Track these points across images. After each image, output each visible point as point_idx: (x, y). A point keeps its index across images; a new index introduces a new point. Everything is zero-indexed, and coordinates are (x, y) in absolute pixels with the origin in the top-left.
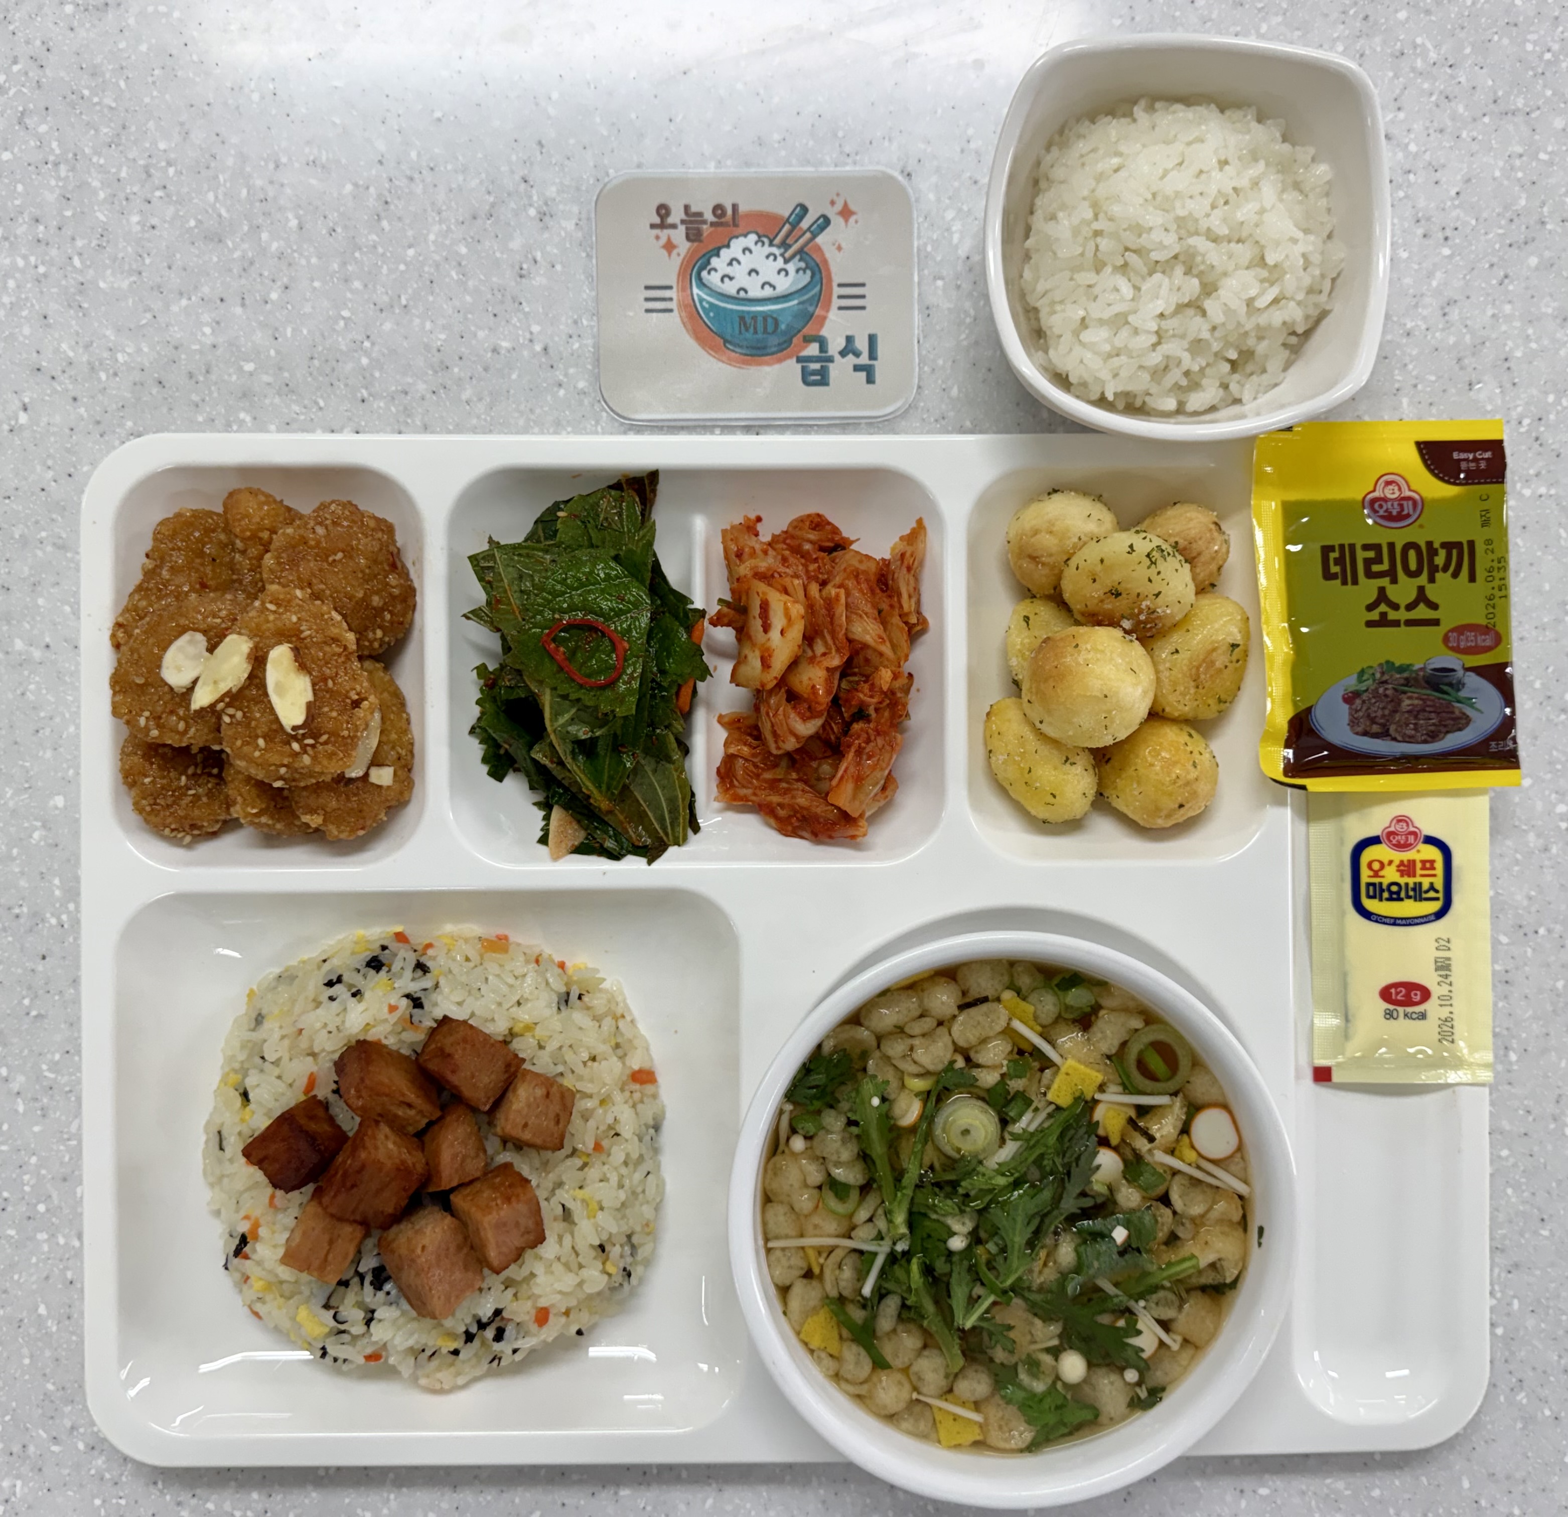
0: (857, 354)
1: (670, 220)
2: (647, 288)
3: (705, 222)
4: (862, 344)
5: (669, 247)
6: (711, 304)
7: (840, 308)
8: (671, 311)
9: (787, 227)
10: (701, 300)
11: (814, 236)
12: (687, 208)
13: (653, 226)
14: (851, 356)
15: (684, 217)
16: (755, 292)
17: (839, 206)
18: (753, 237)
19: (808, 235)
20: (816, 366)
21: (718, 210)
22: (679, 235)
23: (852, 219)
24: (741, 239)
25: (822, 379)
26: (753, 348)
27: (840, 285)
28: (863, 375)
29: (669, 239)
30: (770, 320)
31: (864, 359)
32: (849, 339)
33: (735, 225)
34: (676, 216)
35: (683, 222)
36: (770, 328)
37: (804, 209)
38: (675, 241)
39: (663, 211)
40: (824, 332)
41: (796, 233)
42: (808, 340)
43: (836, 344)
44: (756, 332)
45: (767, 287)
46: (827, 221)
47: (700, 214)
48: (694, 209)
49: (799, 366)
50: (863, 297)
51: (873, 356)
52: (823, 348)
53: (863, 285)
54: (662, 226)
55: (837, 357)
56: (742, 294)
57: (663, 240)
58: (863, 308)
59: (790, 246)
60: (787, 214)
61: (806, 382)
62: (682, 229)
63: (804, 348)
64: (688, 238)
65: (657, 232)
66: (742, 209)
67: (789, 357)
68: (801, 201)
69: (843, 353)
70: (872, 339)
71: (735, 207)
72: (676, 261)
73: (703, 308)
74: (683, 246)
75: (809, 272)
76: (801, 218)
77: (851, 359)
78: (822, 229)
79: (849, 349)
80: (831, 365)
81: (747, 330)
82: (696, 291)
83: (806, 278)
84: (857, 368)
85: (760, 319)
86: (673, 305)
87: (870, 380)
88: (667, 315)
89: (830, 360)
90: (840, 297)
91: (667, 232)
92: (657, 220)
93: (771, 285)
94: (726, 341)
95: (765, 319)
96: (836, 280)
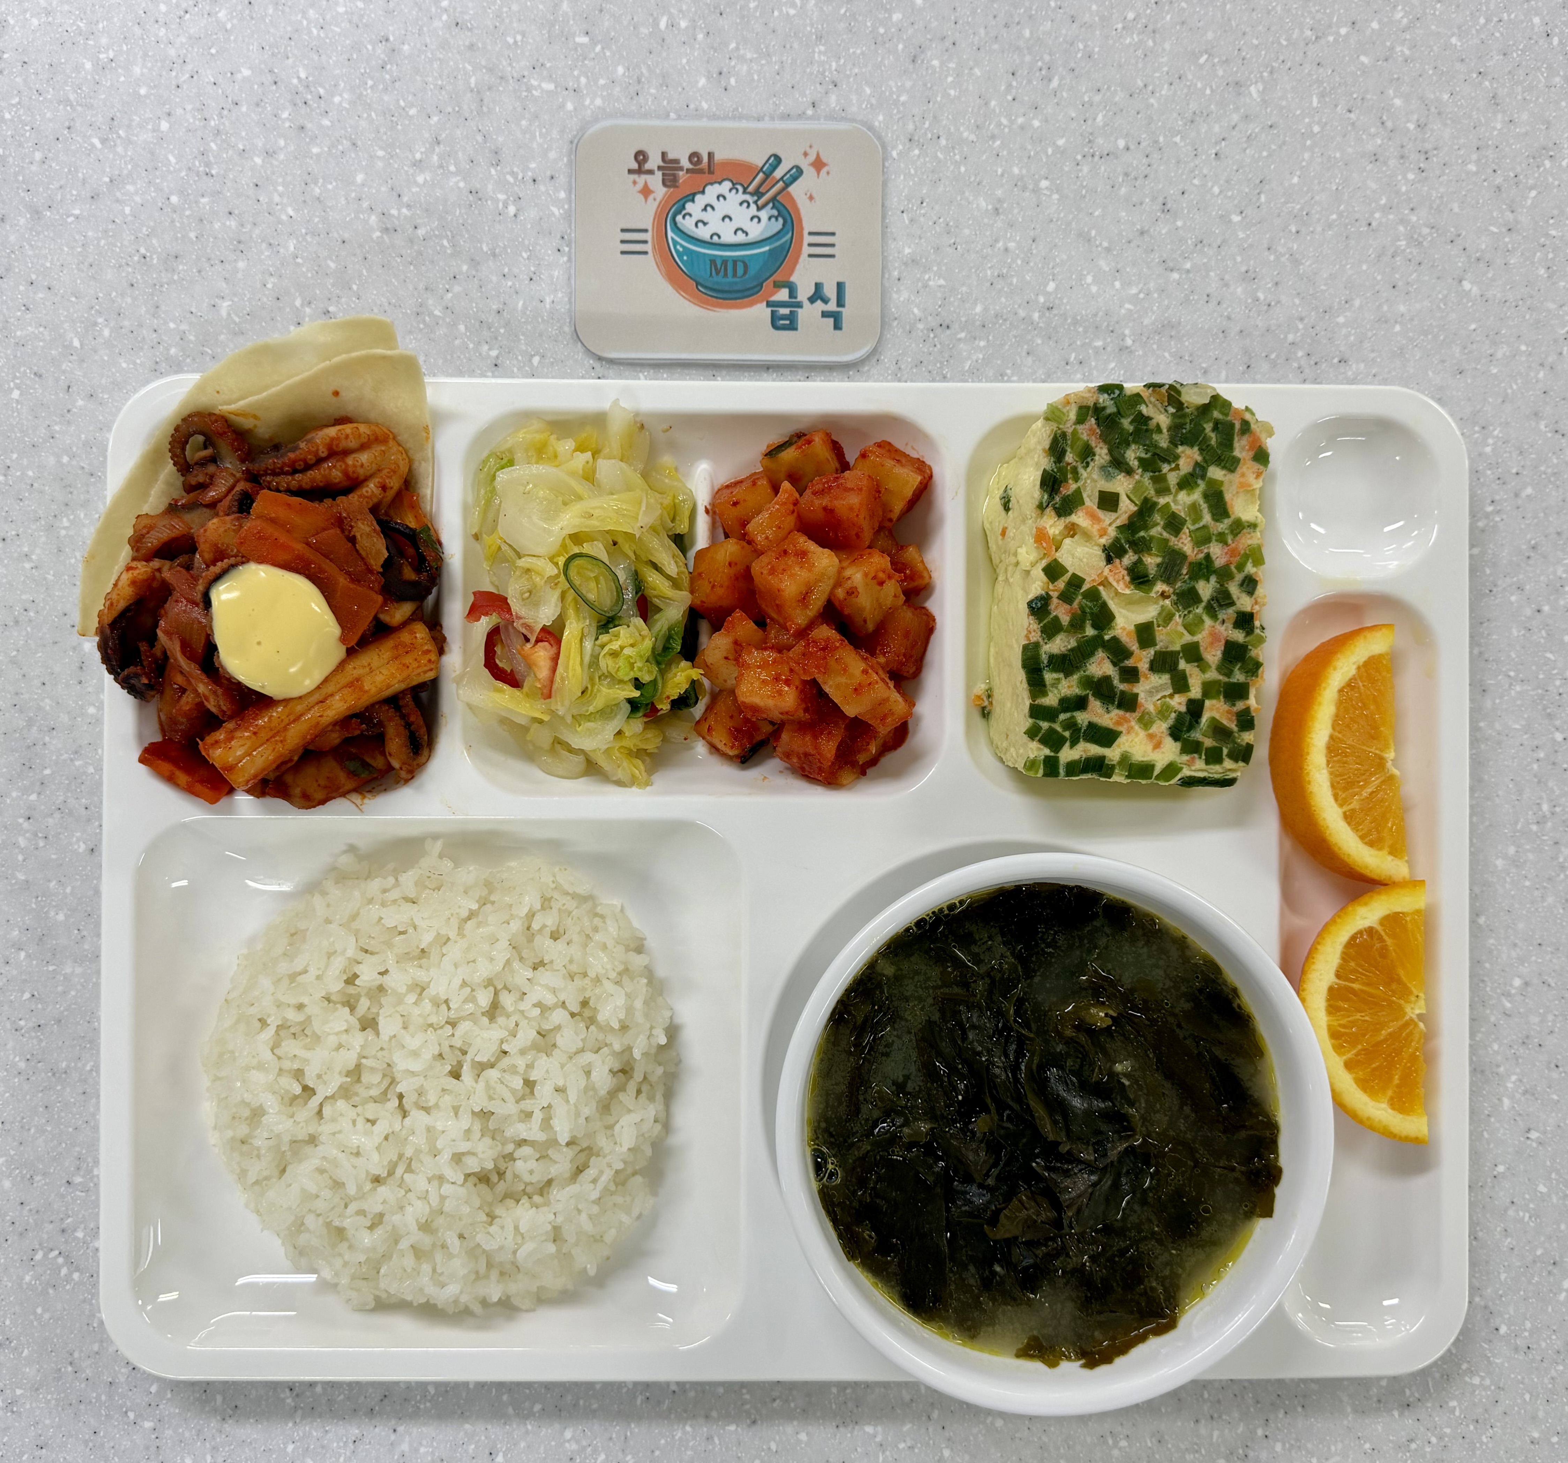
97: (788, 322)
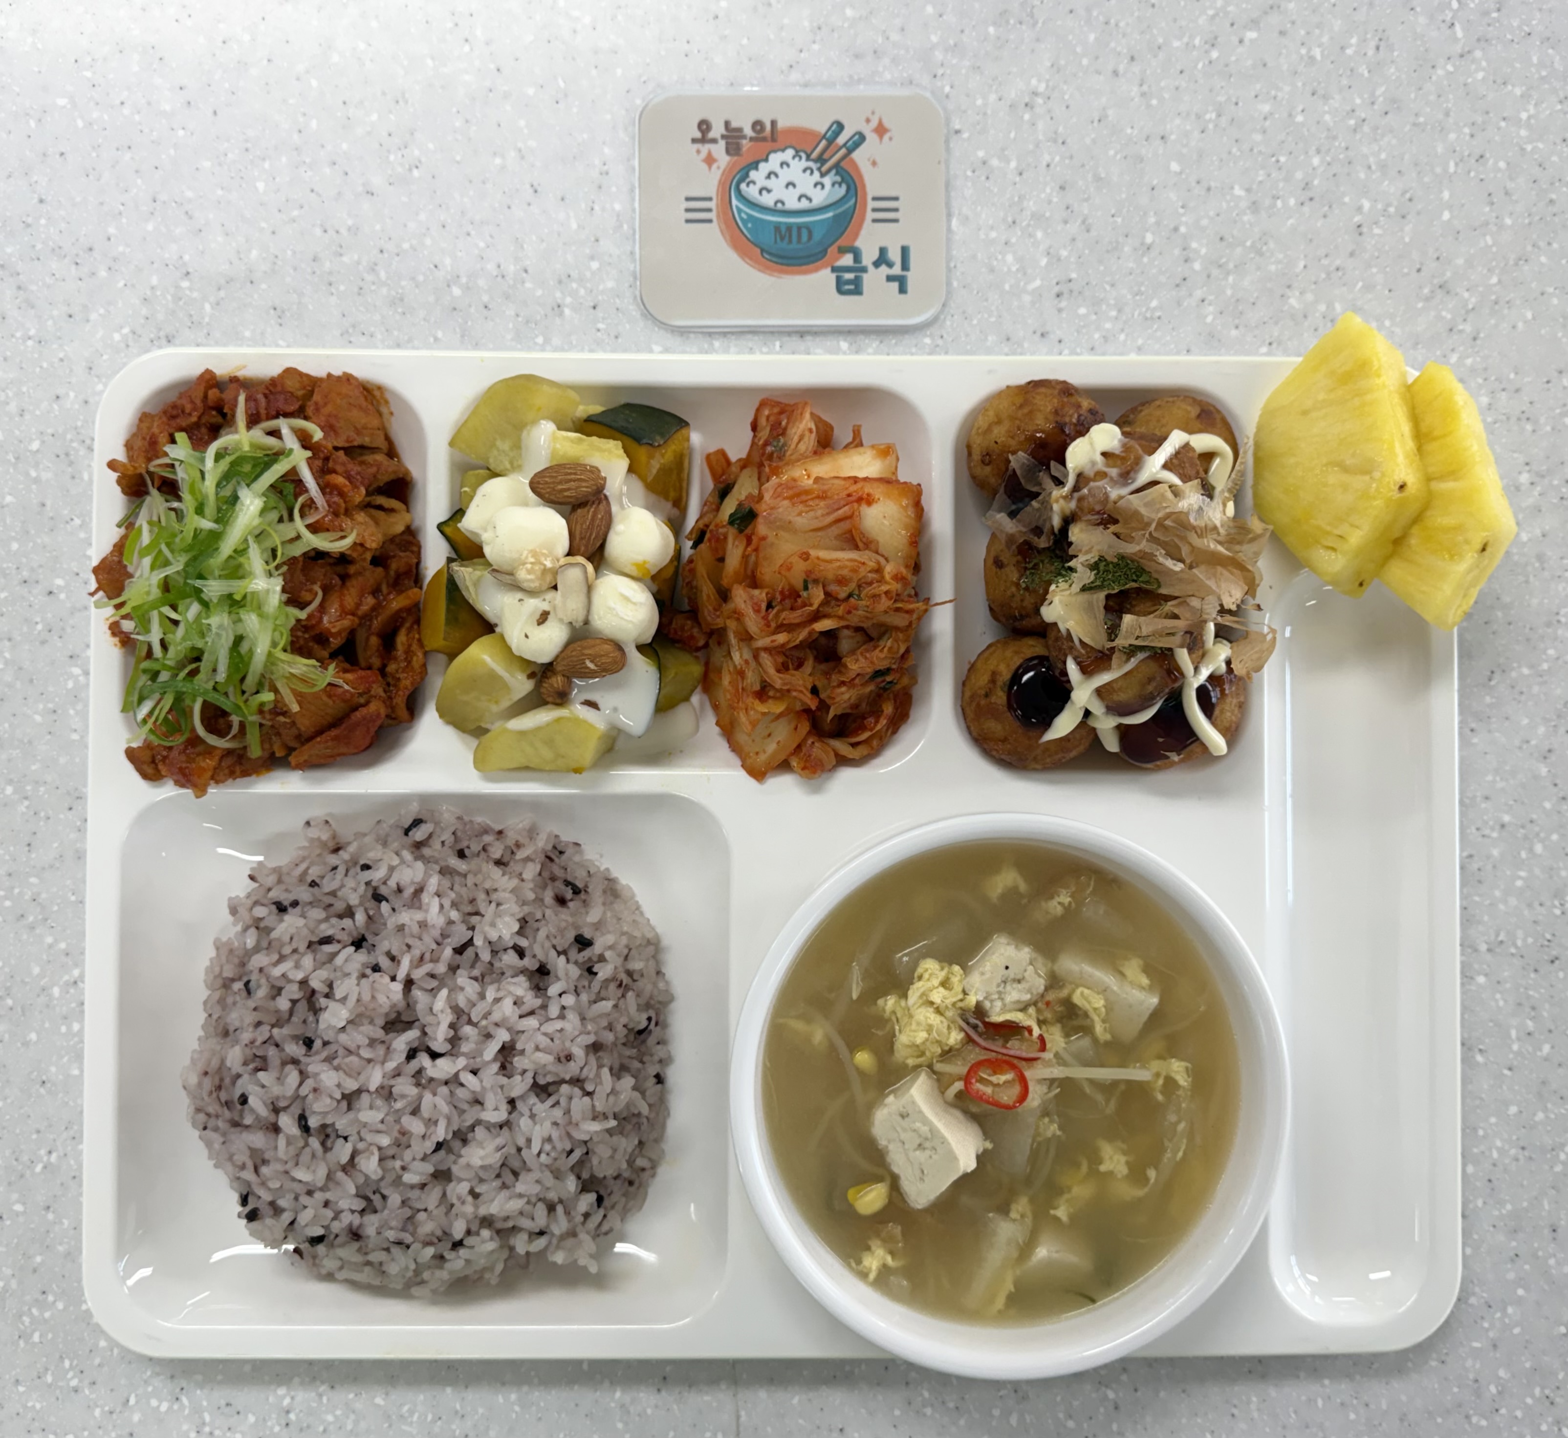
97: (852, 287)
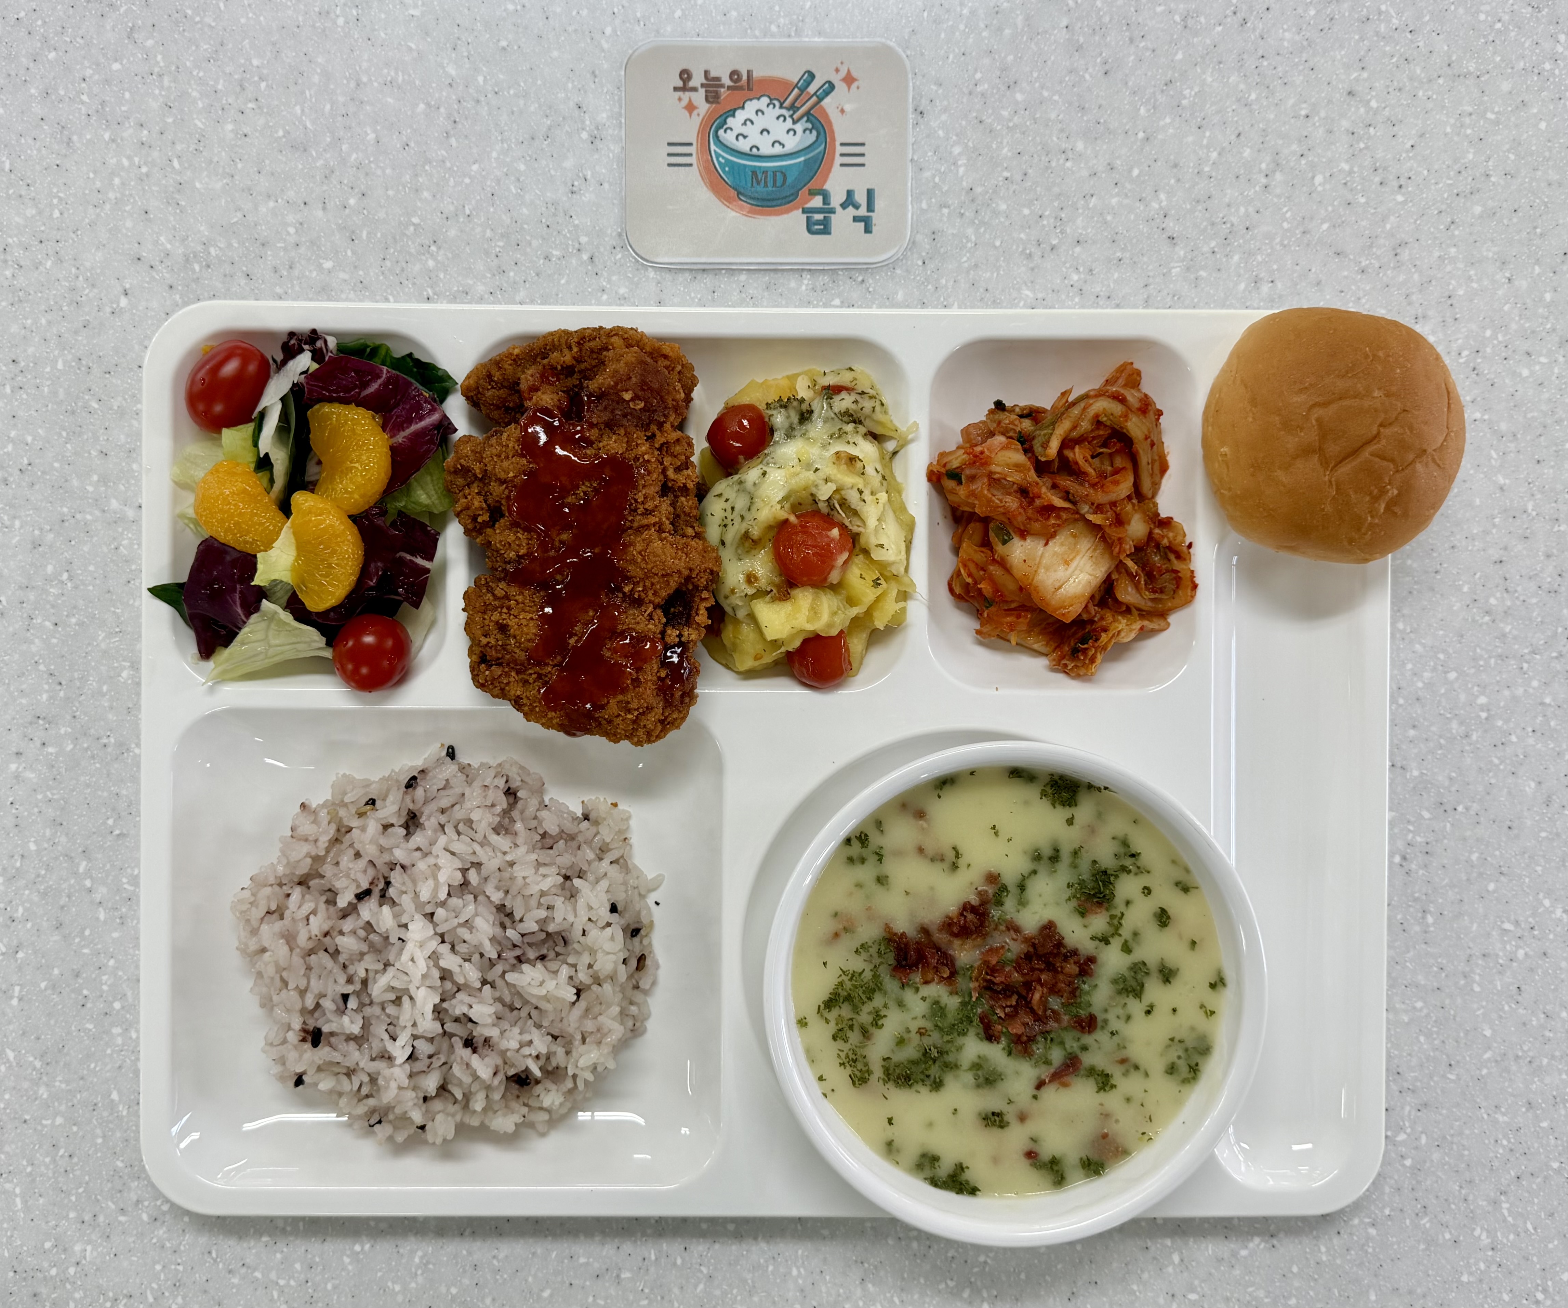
0: (857, 207)
1: (691, 84)
2: (670, 144)
3: (722, 86)
4: (861, 198)
5: (690, 108)
6: (726, 160)
7: (842, 165)
8: (691, 165)
9: (796, 91)
10: (718, 156)
11: (820, 99)
12: (706, 73)
13: (676, 89)
14: (851, 207)
15: (704, 81)
16: (766, 149)
17: (843, 73)
18: (765, 100)
19: (814, 99)
20: (819, 217)
21: (735, 75)
22: (699, 98)
23: (854, 86)
24: (755, 101)
25: (825, 229)
26: (763, 200)
27: (842, 144)
28: (863, 224)
29: (690, 101)
30: (779, 177)
31: (863, 211)
32: (850, 193)
33: (749, 89)
34: (697, 80)
35: (702, 85)
36: (778, 184)
37: (812, 76)
38: (695, 103)
39: (686, 76)
40: (827, 187)
41: (804, 97)
42: (812, 193)
43: (837, 198)
44: (766, 185)
45: (777, 145)
46: (832, 87)
47: (718, 79)
48: (713, 74)
49: (805, 216)
50: (863, 155)
51: (870, 208)
52: (826, 201)
53: (863, 144)
54: (684, 89)
55: (839, 209)
56: (754, 150)
57: (685, 102)
58: (863, 165)
59: (798, 109)
60: (796, 81)
61: (810, 230)
62: (702, 92)
63: (809, 201)
64: (707, 100)
65: (680, 94)
66: (756, 75)
67: (797, 208)
68: (809, 68)
69: (844, 206)
70: (870, 193)
71: (749, 73)
72: (696, 121)
73: (719, 162)
74: (703, 107)
75: (814, 133)
76: (808, 84)
77: (851, 211)
78: (827, 93)
79: (849, 201)
80: (832, 216)
81: (758, 183)
82: (713, 147)
83: (812, 137)
84: (856, 219)
85: (770, 174)
86: (693, 160)
87: (868, 230)
88: (687, 168)
89: (832, 211)
90: (842, 155)
91: (687, 94)
92: (680, 84)
93: (780, 143)
94: (739, 193)
95: (775, 173)
96: (839, 139)
